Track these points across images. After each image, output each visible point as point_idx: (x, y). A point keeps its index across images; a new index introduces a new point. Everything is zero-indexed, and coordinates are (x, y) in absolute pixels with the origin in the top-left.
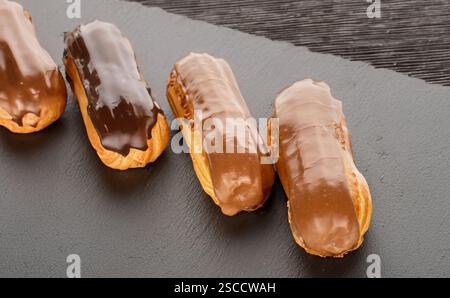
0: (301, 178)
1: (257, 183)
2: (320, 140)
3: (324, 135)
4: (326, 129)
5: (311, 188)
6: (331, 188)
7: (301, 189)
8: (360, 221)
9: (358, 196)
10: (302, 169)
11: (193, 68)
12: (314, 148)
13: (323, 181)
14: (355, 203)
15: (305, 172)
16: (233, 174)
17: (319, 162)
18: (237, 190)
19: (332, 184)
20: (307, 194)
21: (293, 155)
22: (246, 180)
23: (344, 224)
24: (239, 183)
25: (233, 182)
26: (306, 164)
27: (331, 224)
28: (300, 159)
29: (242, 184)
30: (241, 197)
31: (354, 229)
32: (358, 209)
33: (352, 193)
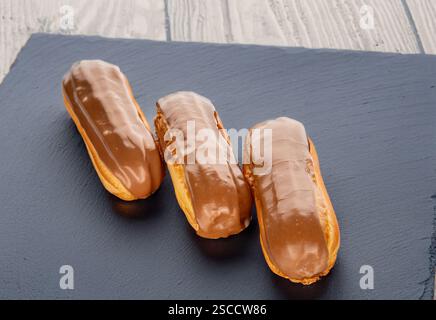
0: (275, 208)
1: (235, 213)
2: (292, 173)
3: (297, 169)
4: (298, 164)
5: (284, 217)
6: (302, 218)
7: (275, 218)
8: (329, 248)
9: (327, 225)
10: (276, 201)
11: (177, 108)
12: (288, 181)
13: (295, 211)
14: (325, 232)
15: (279, 203)
16: (213, 205)
17: (292, 194)
18: (217, 220)
19: (303, 214)
20: (281, 223)
21: (268, 188)
22: (225, 210)
23: (314, 250)
24: (219, 213)
25: (213, 212)
26: (280, 196)
27: (303, 251)
28: (274, 192)
29: (222, 214)
30: (221, 226)
31: (324, 256)
32: (328, 237)
33: (322, 222)
